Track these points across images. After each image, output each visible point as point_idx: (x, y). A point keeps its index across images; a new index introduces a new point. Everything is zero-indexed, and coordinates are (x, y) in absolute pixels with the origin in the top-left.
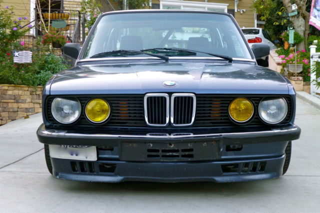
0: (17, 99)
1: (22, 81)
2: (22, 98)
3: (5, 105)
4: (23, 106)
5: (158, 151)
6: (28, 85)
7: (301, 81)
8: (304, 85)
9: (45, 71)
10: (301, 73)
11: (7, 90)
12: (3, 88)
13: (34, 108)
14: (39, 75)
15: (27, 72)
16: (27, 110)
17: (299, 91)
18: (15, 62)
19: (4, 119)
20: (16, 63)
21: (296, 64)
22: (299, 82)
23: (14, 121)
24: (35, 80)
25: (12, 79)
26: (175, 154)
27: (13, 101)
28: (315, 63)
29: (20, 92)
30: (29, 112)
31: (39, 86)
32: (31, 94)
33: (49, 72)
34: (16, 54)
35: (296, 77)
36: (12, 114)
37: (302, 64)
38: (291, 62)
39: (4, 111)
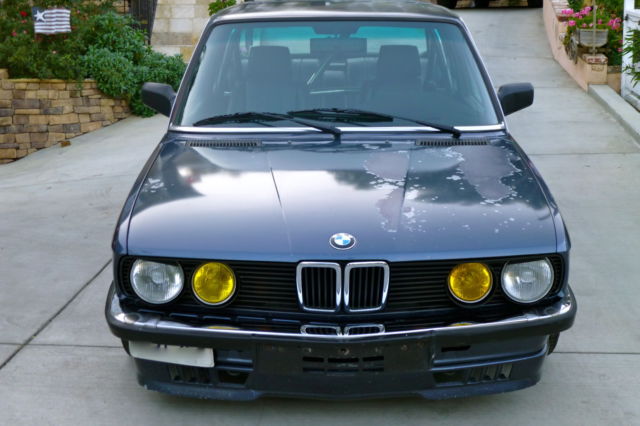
0: (45, 108)
1: (53, 72)
2: (55, 104)
3: (22, 120)
4: (57, 120)
5: (322, 360)
6: (66, 79)
7: (604, 64)
8: (608, 73)
9: (98, 48)
10: (604, 47)
11: (25, 90)
12: (17, 86)
13: (79, 123)
14: (86, 58)
15: (62, 53)
16: (65, 128)
17: (599, 84)
18: (37, 31)
19: (22, 146)
20: (39, 35)
21: (594, 30)
22: (600, 67)
23: (40, 151)
24: (78, 68)
25: (33, 68)
26: (351, 365)
27: (37, 111)
28: (632, 33)
29: (51, 94)
30: (70, 132)
31: (86, 80)
32: (71, 97)
33: (106, 49)
34: (39, 16)
35: (593, 57)
36: (37, 138)
37: (607, 30)
38: (585, 24)
39: (20, 132)
